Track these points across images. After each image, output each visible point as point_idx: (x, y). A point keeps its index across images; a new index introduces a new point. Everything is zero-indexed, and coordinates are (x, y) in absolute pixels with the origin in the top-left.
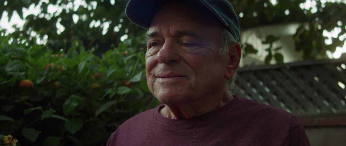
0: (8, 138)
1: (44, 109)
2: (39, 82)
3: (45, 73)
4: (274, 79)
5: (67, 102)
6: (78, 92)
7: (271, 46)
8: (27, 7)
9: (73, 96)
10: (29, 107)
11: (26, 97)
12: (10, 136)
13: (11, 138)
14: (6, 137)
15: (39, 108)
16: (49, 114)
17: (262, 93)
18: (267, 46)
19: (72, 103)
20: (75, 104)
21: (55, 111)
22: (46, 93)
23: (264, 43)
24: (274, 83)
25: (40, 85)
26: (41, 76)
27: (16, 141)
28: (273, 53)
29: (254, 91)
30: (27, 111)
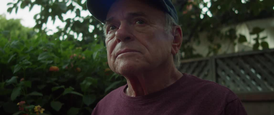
0: (38, 108)
1: (66, 88)
2: (64, 67)
3: (69, 61)
4: (258, 62)
5: (84, 82)
6: (95, 75)
7: (258, 36)
8: (65, 12)
9: (89, 78)
10: (55, 86)
11: (55, 79)
12: (39, 106)
13: (39, 108)
14: (36, 107)
15: (63, 87)
16: (70, 90)
17: (249, 74)
18: (255, 36)
19: (87, 83)
20: (89, 84)
21: (73, 89)
22: (71, 76)
23: (251, 34)
24: (259, 65)
25: (65, 70)
26: (65, 63)
27: (43, 110)
28: (260, 41)
29: (242, 72)
30: (54, 89)
